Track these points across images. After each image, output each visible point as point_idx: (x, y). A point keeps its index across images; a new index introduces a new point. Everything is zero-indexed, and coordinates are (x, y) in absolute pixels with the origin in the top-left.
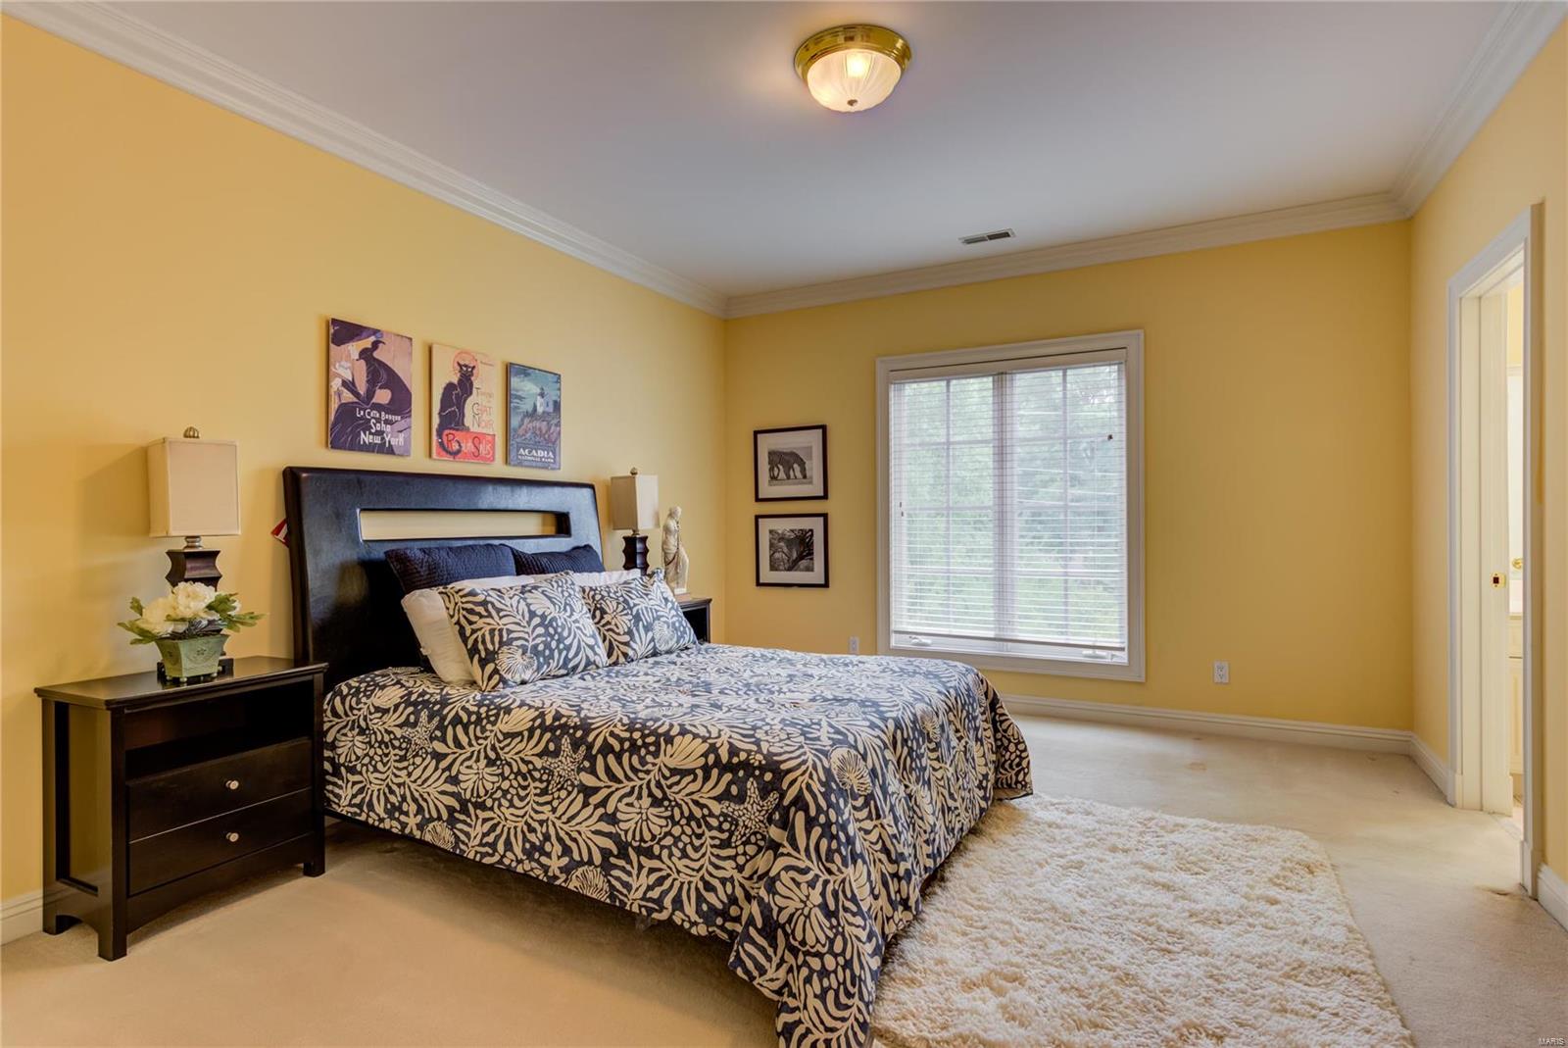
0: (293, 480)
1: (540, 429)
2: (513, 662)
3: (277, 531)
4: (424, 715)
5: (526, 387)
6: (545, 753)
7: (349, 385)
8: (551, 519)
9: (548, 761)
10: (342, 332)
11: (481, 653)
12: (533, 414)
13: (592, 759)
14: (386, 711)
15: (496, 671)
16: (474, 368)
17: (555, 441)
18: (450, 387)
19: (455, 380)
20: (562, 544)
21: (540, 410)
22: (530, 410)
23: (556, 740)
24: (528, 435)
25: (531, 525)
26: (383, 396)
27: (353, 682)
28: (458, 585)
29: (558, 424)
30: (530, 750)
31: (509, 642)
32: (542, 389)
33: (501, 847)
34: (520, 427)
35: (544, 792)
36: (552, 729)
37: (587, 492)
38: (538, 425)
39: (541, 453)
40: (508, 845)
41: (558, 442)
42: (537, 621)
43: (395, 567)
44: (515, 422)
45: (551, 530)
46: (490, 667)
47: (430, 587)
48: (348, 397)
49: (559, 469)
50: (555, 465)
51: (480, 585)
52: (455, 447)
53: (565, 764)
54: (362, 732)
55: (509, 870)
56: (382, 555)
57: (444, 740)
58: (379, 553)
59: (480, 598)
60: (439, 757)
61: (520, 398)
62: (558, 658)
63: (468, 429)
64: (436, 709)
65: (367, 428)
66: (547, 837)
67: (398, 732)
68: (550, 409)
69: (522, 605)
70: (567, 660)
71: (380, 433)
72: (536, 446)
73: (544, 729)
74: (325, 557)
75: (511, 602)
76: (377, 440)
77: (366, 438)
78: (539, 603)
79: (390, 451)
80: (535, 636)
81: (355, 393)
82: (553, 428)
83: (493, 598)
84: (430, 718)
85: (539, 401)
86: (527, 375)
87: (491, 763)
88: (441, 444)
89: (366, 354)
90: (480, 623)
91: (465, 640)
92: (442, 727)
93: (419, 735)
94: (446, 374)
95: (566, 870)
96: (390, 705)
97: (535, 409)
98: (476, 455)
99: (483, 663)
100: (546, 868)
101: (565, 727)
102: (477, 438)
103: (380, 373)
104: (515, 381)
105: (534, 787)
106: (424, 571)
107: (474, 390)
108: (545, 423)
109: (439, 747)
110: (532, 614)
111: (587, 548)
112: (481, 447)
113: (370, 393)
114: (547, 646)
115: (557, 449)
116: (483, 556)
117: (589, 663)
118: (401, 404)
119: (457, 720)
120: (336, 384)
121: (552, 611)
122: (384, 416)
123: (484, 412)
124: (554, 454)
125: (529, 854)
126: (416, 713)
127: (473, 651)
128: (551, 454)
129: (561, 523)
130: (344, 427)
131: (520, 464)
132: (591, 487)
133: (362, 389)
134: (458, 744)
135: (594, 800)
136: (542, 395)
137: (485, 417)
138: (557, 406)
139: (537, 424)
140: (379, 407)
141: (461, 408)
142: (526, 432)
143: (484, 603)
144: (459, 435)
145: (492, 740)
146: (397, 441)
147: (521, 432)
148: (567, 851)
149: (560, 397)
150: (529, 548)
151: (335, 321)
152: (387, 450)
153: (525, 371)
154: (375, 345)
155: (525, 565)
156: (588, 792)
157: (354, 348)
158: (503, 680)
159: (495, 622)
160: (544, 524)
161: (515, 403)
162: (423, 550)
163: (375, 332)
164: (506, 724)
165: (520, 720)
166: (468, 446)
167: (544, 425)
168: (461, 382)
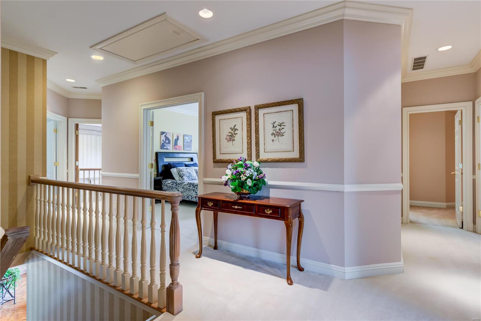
0: (157, 153)
2: (185, 177)
3: (155, 160)
4: (174, 183)
5: (186, 138)
6: (189, 186)
7: (163, 140)
8: (190, 159)
9: (189, 187)
10: (162, 133)
11: (181, 176)
12: (187, 142)
13: (194, 187)
14: (169, 183)
15: (183, 179)
16: (179, 136)
18: (176, 139)
19: (176, 138)
20: (192, 163)
21: (189, 141)
22: (187, 141)
23: (190, 185)
25: (187, 160)
26: (167, 141)
27: (165, 180)
28: (178, 168)
29: (191, 143)
30: (187, 186)
31: (185, 175)
33: (184, 197)
35: (189, 191)
36: (190, 184)
37: (196, 154)
39: (189, 148)
40: (185, 197)
41: (191, 146)
42: (188, 173)
43: (169, 165)
44: (185, 144)
45: (190, 160)
46: (182, 178)
47: (174, 168)
48: (163, 142)
49: (192, 151)
51: (181, 168)
52: (176, 148)
53: (191, 187)
54: (166, 186)
55: (185, 200)
56: (168, 164)
57: (177, 186)
58: (167, 164)
59: (181, 169)
60: (176, 188)
61: (186, 140)
62: (191, 178)
63: (178, 145)
64: (176, 183)
65: (165, 146)
66: (189, 196)
67: (171, 186)
68: (190, 141)
69: (186, 171)
70: (192, 178)
71: (167, 147)
72: (188, 147)
73: (189, 184)
74: (161, 164)
75: (185, 170)
76: (166, 148)
77: (165, 147)
78: (188, 170)
79: (168, 149)
80: (188, 175)
81: (164, 141)
83: (182, 169)
84: (175, 184)
85: (189, 140)
86: (187, 136)
87: (183, 188)
88: (174, 148)
89: (165, 136)
90: (181, 172)
91: (179, 175)
92: (177, 185)
93: (174, 186)
94: (175, 138)
95: (191, 199)
96: (170, 183)
98: (179, 149)
99: (181, 178)
100: (189, 199)
101: (191, 184)
102: (179, 147)
103: (167, 138)
104: (185, 137)
105: (188, 190)
106: (173, 166)
107: (179, 140)
109: (176, 187)
110: (188, 172)
111: (196, 163)
113: (166, 141)
114: (189, 176)
116: (180, 164)
117: (195, 179)
118: (169, 143)
119: (178, 184)
120: (162, 140)
121: (190, 172)
122: (167, 144)
123: (180, 143)
124: (191, 148)
125: (187, 198)
126: (173, 183)
127: (180, 176)
129: (192, 159)
130: (162, 146)
131: (186, 150)
132: (197, 153)
133: (165, 141)
134: (179, 186)
135: (194, 191)
136: (189, 139)
138: (191, 141)
139: (188, 144)
140: (166, 143)
141: (177, 142)
143: (181, 170)
145: (183, 186)
146: (168, 148)
148: (191, 197)
150: (187, 163)
151: (162, 132)
152: (167, 149)
153: (186, 135)
154: (166, 134)
155: (186, 166)
156: (194, 190)
157: (164, 135)
158: (184, 180)
159: (183, 172)
160: (189, 159)
161: (185, 141)
162: (173, 163)
163: (166, 133)
164: (184, 184)
165: (186, 183)
166: (178, 148)
167: (189, 144)
168: (177, 138)
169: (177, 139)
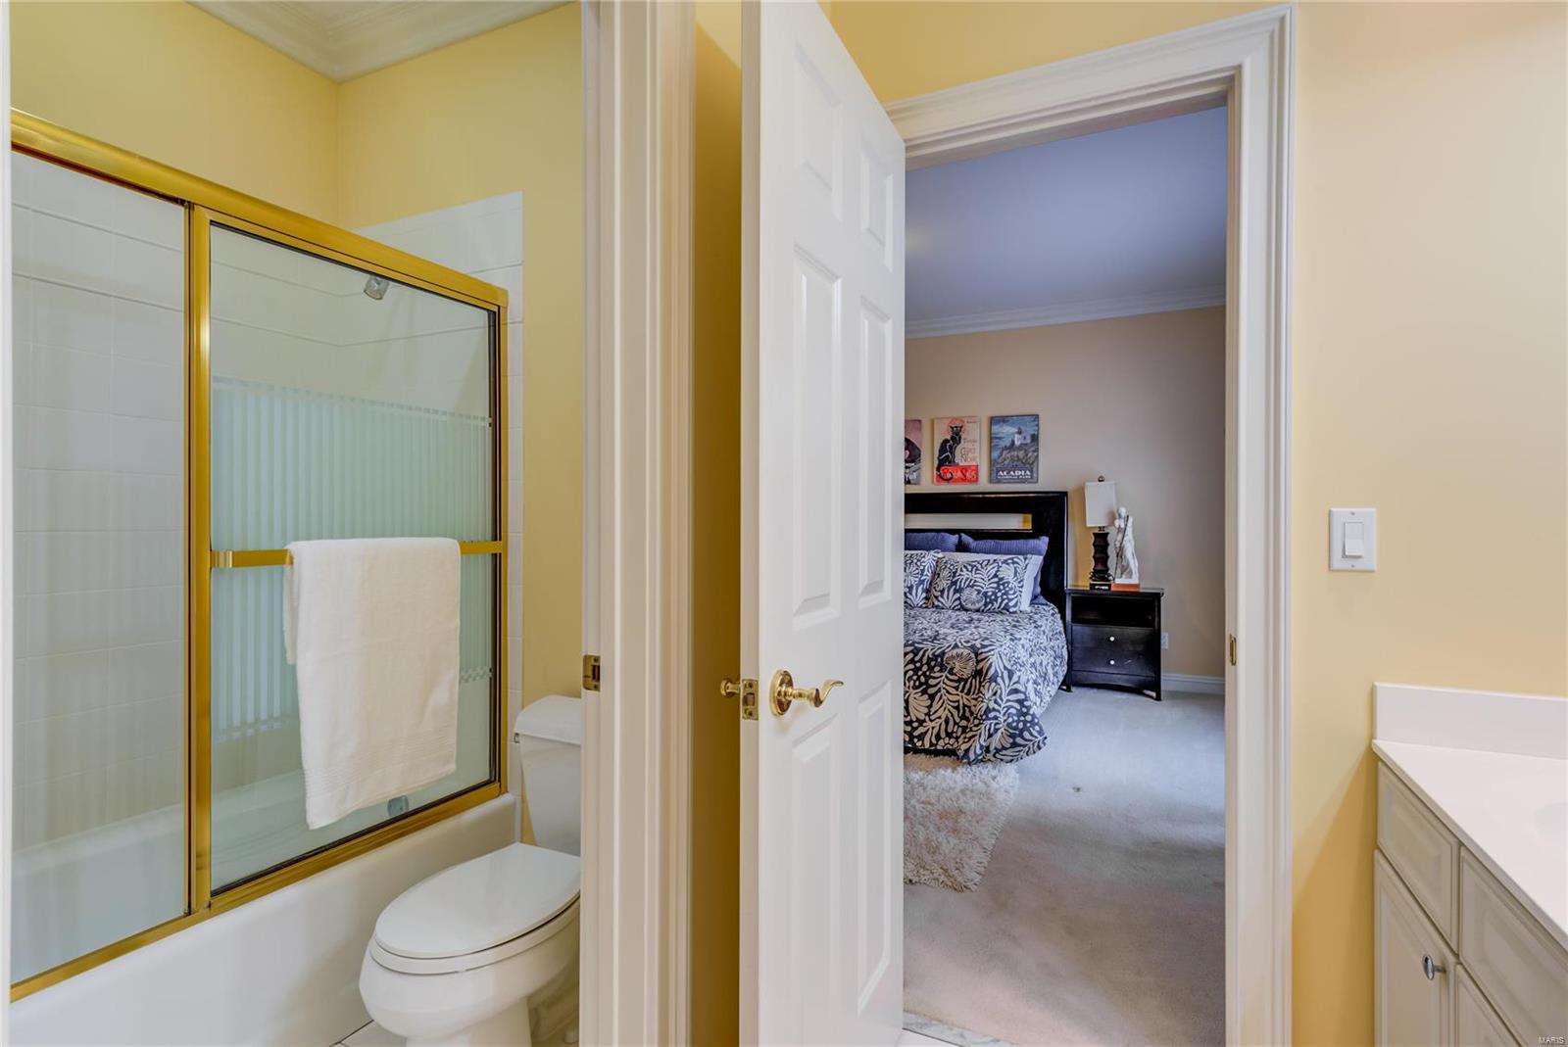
1: (1018, 457)
5: (1006, 430)
12: (1011, 447)
16: (961, 427)
17: (1032, 464)
18: (946, 441)
19: (949, 437)
21: (1017, 443)
22: (1008, 445)
24: (1006, 462)
29: (1036, 450)
32: (1019, 429)
34: (999, 457)
38: (1016, 453)
39: (1019, 473)
41: (1035, 464)
49: (1037, 482)
50: (1034, 479)
52: (949, 476)
61: (1001, 438)
63: (958, 464)
68: (1028, 441)
72: (1015, 468)
79: (908, 482)
82: (1030, 454)
85: (1020, 436)
86: (1008, 421)
88: (939, 475)
94: (943, 434)
97: (1013, 442)
98: (964, 480)
102: (967, 470)
104: (998, 428)
107: (962, 441)
108: (1022, 452)
112: (967, 474)
115: (1034, 469)
124: (1031, 472)
128: (1028, 472)
131: (999, 482)
132: (1065, 493)
136: (1020, 433)
137: (970, 455)
138: (1035, 438)
141: (953, 452)
142: (1005, 460)
144: (950, 469)
146: (912, 477)
147: (1000, 461)
149: (1038, 431)
153: (1003, 420)
161: (997, 442)
166: (958, 474)
167: (1021, 454)
168: (952, 437)
169: (956, 437)
